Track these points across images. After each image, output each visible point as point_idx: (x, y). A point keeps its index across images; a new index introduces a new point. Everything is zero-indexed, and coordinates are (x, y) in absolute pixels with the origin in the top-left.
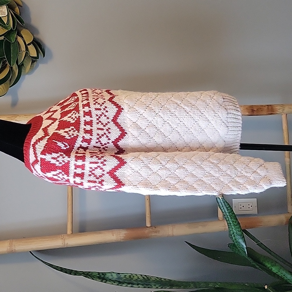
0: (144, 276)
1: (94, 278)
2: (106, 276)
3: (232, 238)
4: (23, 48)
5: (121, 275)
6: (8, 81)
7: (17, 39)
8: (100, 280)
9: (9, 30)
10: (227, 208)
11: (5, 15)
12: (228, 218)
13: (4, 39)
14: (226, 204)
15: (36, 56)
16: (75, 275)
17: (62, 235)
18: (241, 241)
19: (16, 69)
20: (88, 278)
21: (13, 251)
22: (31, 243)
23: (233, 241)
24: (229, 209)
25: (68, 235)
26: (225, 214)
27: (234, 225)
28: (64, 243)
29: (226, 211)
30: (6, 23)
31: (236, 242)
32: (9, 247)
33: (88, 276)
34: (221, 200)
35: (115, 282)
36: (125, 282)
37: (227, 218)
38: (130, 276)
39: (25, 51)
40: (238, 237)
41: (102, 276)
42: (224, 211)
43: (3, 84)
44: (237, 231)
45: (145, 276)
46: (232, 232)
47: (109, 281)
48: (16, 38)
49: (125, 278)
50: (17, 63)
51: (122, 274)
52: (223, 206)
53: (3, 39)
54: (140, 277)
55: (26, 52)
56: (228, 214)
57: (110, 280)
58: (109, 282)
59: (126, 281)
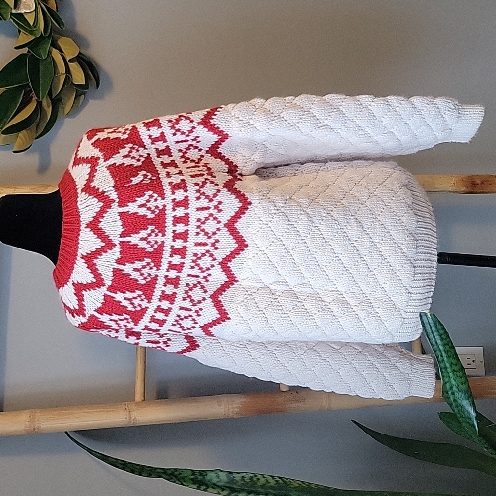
0: (278, 479)
1: (184, 481)
2: (208, 478)
3: (449, 398)
4: (62, 69)
5: (234, 475)
6: (34, 126)
7: (51, 54)
8: (196, 486)
9: (38, 36)
10: (440, 335)
11: (31, 11)
12: (442, 356)
13: (29, 51)
14: (439, 327)
15: (84, 84)
16: (149, 475)
17: (126, 403)
18: (465, 403)
19: (48, 107)
20: (174, 482)
21: (36, 430)
22: (68, 416)
23: (451, 405)
24: (444, 337)
25: (137, 403)
26: (435, 347)
27: (454, 370)
28: (130, 417)
29: (439, 342)
30: (32, 24)
31: (457, 406)
32: (28, 423)
33: (174, 479)
34: (430, 318)
35: (223, 490)
36: (243, 490)
37: (440, 357)
38: (252, 478)
39: (64, 74)
40: (459, 395)
41: (199, 477)
42: (434, 342)
43: (24, 131)
44: (459, 384)
45: (280, 478)
46: (448, 386)
47: (213, 487)
48: (50, 52)
49: (242, 482)
50: (50, 94)
51: (237, 473)
52: (432, 332)
53: (26, 52)
54: (270, 480)
55: (67, 76)
56: (441, 347)
57: (215, 486)
58: (213, 490)
59: (245, 488)
